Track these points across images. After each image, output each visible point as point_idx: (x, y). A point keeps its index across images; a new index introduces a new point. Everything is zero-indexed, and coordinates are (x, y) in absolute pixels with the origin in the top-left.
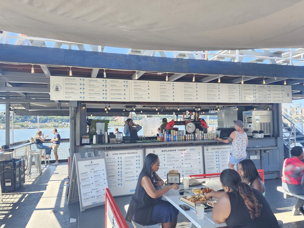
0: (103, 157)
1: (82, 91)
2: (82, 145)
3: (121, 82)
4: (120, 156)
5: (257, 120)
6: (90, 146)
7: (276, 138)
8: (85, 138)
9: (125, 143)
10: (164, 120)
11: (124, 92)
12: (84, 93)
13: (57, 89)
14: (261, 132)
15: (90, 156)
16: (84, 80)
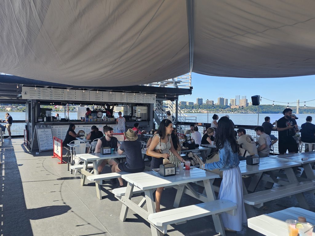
0: (50, 128)
1: (39, 94)
2: (38, 122)
3: (60, 90)
4: (59, 128)
5: (139, 111)
6: (43, 123)
7: (149, 121)
8: (40, 118)
9: (62, 122)
10: (88, 109)
11: (62, 95)
12: (40, 95)
13: (26, 93)
14: (140, 118)
15: (43, 127)
16: (40, 89)
